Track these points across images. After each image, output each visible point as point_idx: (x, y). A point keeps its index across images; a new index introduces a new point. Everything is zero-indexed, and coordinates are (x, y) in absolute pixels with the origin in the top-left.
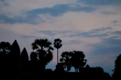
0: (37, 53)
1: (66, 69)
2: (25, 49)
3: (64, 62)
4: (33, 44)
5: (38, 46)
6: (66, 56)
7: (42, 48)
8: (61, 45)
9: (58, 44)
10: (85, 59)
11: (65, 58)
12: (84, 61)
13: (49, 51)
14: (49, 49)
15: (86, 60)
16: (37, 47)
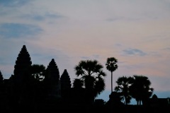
0: (82, 81)
1: (123, 101)
2: (65, 70)
3: (121, 91)
4: (77, 68)
5: (84, 70)
6: (123, 82)
7: (89, 74)
8: (116, 66)
9: (112, 64)
10: (150, 87)
11: (122, 86)
12: (150, 91)
13: (99, 77)
14: (99, 75)
15: (152, 89)
16: (83, 72)
